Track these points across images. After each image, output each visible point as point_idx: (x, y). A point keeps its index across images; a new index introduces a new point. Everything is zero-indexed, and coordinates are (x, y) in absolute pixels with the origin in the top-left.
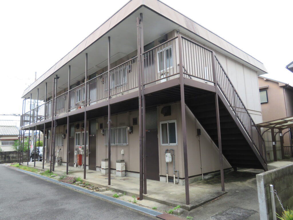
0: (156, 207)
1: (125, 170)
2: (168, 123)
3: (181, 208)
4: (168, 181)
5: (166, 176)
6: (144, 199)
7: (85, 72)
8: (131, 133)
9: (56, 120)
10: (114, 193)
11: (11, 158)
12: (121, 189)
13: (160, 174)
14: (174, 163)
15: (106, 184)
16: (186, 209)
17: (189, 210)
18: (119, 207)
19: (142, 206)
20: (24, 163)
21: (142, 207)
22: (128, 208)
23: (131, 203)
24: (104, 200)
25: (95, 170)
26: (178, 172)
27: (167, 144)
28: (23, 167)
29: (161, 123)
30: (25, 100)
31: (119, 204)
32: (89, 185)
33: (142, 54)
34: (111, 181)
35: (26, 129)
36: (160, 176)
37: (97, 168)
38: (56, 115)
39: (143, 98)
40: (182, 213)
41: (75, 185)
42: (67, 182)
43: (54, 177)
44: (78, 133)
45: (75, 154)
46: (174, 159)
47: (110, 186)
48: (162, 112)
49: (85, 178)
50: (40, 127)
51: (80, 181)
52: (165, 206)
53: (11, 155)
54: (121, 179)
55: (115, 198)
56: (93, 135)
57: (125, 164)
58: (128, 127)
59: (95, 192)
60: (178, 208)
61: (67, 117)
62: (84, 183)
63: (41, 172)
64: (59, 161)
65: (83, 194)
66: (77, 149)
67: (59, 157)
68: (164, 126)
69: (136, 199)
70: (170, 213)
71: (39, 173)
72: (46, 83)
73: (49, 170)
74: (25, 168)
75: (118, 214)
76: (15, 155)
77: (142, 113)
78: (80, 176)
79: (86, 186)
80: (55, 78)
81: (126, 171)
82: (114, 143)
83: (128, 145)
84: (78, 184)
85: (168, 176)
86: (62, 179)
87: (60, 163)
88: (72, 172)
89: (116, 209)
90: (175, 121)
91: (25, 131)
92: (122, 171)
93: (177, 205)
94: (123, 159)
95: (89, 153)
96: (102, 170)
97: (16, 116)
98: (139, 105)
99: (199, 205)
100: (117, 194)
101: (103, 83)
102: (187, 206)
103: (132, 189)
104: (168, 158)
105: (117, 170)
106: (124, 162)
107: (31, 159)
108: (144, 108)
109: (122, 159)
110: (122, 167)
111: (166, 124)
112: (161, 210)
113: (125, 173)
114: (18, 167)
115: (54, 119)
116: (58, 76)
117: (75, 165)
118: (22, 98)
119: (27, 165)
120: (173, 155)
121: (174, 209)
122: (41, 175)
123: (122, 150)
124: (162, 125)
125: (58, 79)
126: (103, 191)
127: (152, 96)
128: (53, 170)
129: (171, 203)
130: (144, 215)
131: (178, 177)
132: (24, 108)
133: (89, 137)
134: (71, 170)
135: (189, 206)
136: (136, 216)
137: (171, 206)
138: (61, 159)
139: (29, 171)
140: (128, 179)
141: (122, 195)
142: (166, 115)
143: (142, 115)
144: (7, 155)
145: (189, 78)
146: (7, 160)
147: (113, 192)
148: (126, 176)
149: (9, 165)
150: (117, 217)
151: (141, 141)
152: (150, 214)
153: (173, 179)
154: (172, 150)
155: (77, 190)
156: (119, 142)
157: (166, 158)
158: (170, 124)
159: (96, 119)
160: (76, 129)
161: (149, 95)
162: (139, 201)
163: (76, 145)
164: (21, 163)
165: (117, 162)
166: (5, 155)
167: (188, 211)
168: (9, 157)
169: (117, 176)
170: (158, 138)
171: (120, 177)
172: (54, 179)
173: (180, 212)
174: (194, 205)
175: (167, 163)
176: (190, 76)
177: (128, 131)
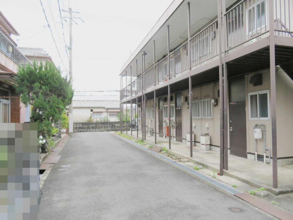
0: (236, 185)
1: (209, 144)
2: (258, 93)
3: (266, 191)
4: (258, 160)
5: (254, 154)
6: (225, 175)
7: (167, 47)
8: (215, 106)
9: (145, 94)
10: (195, 166)
11: (116, 127)
12: (203, 162)
13: (248, 151)
14: (265, 140)
15: (189, 156)
16: (273, 193)
17: (276, 195)
18: (197, 179)
19: (221, 181)
20: (124, 132)
21: (221, 183)
22: (206, 181)
23: (210, 177)
24: (183, 171)
25: (182, 141)
26: (269, 151)
27: (256, 119)
28: (124, 135)
29: (250, 94)
30: (122, 77)
31: (197, 176)
32: (173, 155)
33: (223, 16)
34: (193, 153)
35: (124, 103)
36: (248, 153)
37: (183, 140)
38: (145, 90)
39: (224, 67)
40: (266, 196)
41: (161, 154)
42: (154, 151)
43: (145, 146)
44: (165, 106)
45: (164, 126)
46: (265, 136)
47: (192, 158)
48: (251, 82)
49: (170, 148)
50: (133, 101)
51: (166, 151)
52: (247, 185)
53: (116, 125)
54: (204, 153)
55: (195, 171)
56: (179, 108)
57: (210, 137)
58: (213, 99)
59: (177, 162)
60: (262, 190)
61: (154, 91)
62: (169, 153)
63: (136, 140)
64: (151, 132)
65: (166, 163)
66: (165, 122)
67: (151, 128)
68: (253, 98)
69: (216, 174)
70: (251, 194)
71: (134, 140)
72: (137, 60)
73: (142, 139)
74: (125, 136)
75: (193, 186)
76: (119, 125)
77: (223, 83)
78: (166, 146)
79: (170, 156)
80: (143, 55)
81: (211, 145)
82: (199, 116)
83: (212, 119)
84: (163, 154)
85: (258, 155)
86: (151, 148)
87: (152, 133)
88: (161, 142)
89: (193, 181)
90: (267, 92)
91: (123, 104)
92: (206, 145)
93: (262, 187)
94: (208, 133)
95: (175, 125)
96: (187, 142)
97: (118, 91)
98: (220, 74)
99: (291, 191)
100: (197, 167)
101: (187, 55)
102: (274, 189)
103: (213, 164)
104: (257, 134)
105: (201, 143)
106: (209, 136)
107: (131, 128)
108: (225, 77)
109: (206, 133)
110: (206, 141)
111: (256, 95)
112: (242, 189)
113: (210, 147)
114: (120, 135)
115: (144, 94)
116: (145, 52)
117: (164, 136)
118: (120, 75)
119: (126, 134)
120: (264, 131)
121: (256, 191)
122: (135, 143)
123: (207, 123)
124: (251, 96)
125: (145, 56)
126: (185, 162)
127: (235, 63)
128: (145, 139)
129: (254, 184)
130: (221, 191)
131: (270, 157)
132: (121, 84)
133: (176, 110)
134: (159, 140)
135: (277, 190)
136: (212, 191)
137: (254, 186)
138: (153, 130)
139: (127, 138)
140: (212, 153)
141: (203, 168)
142: (256, 84)
143: (223, 86)
144: (113, 125)
145: (290, 36)
146: (114, 128)
147: (195, 164)
148: (210, 149)
149: (114, 132)
150: (192, 189)
151: (222, 115)
152: (228, 191)
153: (263, 158)
154: (263, 125)
155: (162, 159)
156: (204, 115)
157: (255, 134)
158: (261, 95)
159: (181, 92)
160: (164, 102)
161: (231, 63)
162: (219, 176)
163: (165, 117)
164: (122, 132)
165: (202, 135)
166: (112, 125)
167: (274, 195)
168: (115, 126)
169: (201, 150)
170: (245, 112)
171: (204, 150)
172: (145, 147)
173: (263, 195)
174: (284, 190)
175: (256, 140)
176: (291, 34)
177: (213, 104)
